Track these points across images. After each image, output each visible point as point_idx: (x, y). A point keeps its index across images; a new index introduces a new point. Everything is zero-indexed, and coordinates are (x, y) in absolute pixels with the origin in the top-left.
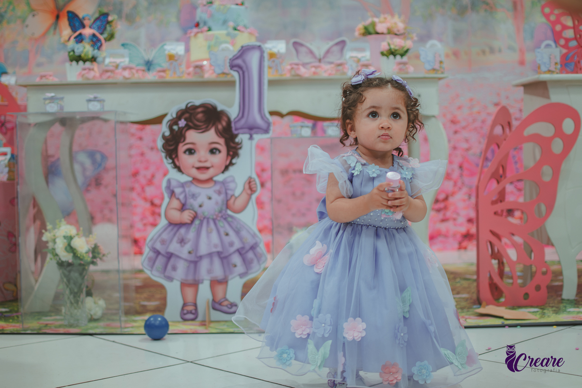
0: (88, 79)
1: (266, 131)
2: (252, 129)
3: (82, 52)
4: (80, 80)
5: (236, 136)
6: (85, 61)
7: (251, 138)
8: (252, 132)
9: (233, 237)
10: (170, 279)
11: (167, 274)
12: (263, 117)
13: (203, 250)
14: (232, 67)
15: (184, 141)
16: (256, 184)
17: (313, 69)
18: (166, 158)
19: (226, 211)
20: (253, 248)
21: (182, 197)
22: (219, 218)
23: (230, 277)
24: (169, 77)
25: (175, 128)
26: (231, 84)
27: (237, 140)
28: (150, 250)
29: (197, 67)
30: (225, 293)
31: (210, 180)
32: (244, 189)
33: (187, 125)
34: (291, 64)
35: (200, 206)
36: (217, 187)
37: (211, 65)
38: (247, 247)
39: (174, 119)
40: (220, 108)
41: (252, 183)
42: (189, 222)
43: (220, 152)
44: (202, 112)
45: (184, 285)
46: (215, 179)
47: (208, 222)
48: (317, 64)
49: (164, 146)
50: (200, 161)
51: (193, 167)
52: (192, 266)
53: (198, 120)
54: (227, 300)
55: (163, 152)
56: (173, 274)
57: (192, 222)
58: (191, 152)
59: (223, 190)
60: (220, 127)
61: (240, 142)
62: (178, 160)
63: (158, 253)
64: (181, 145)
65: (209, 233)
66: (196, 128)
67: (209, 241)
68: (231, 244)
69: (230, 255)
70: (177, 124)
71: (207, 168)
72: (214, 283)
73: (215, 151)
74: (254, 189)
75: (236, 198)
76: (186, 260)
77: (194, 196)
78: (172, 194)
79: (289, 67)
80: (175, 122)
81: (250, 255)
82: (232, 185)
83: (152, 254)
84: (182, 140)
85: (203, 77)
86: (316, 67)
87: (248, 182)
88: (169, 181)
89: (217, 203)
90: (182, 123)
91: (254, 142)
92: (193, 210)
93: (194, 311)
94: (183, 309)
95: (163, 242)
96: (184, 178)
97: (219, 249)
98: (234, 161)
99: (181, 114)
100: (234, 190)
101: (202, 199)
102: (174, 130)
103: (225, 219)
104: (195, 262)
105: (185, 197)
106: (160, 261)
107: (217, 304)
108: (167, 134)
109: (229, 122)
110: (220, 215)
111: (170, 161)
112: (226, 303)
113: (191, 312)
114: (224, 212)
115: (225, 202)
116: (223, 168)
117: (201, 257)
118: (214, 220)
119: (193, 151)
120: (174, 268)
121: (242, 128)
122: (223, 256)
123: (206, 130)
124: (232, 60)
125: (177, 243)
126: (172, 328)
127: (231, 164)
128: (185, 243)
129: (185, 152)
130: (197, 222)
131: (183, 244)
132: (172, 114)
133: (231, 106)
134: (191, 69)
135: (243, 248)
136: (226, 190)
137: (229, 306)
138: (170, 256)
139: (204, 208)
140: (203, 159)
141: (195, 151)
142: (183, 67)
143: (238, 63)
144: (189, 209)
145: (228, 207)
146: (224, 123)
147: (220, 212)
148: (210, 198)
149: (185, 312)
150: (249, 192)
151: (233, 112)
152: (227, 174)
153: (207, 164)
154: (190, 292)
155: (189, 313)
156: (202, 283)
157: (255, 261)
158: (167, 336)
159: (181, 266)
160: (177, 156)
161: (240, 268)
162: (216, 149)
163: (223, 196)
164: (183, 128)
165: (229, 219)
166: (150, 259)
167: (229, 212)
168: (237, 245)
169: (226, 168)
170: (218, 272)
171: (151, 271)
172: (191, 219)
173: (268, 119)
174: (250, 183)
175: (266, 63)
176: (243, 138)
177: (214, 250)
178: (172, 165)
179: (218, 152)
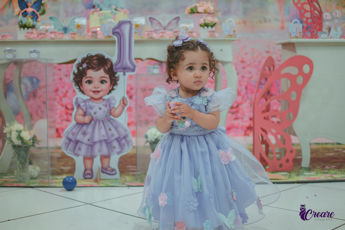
0: (30, 39)
1: (133, 70)
2: (125, 69)
3: (27, 22)
4: (26, 39)
5: (116, 73)
6: (28, 28)
7: (124, 74)
8: (125, 71)
9: (113, 131)
10: (77, 155)
11: (76, 152)
12: (131, 62)
13: (96, 138)
14: (114, 33)
15: (86, 75)
16: (127, 101)
17: (161, 34)
18: (75, 86)
19: (109, 116)
20: (125, 137)
21: (84, 108)
22: (105, 120)
23: (112, 154)
24: (77, 38)
25: (81, 68)
26: (113, 42)
27: (116, 75)
28: (66, 138)
29: (93, 32)
30: (109, 163)
31: (101, 98)
32: (120, 104)
33: (87, 67)
34: (148, 31)
35: (95, 113)
36: (105, 103)
37: (101, 31)
38: (122, 137)
39: (80, 63)
40: (107, 57)
41: (125, 100)
42: (88, 122)
43: (106, 82)
44: (96, 59)
45: (85, 158)
46: (104, 98)
47: (99, 123)
48: (163, 31)
49: (74, 79)
50: (95, 88)
51: (91, 91)
52: (90, 148)
53: (94, 64)
54: (110, 167)
55: (73, 82)
56: (79, 152)
57: (90, 122)
58: (89, 82)
59: (108, 104)
60: (106, 68)
61: (118, 77)
62: (82, 87)
63: (70, 140)
64: (84, 78)
65: (100, 129)
66: (93, 68)
67: (99, 133)
68: (113, 135)
69: (112, 141)
70: (82, 66)
71: (99, 92)
72: (103, 157)
73: (103, 81)
74: (126, 104)
75: (115, 109)
76: (86, 144)
77: (91, 108)
78: (79, 106)
79: (147, 33)
80: (80, 65)
81: (123, 141)
82: (113, 102)
83: (67, 141)
84: (85, 75)
85: (97, 38)
86: (162, 33)
87: (122, 99)
88: (77, 99)
89: (104, 112)
90: (85, 65)
91: (126, 77)
92: (91, 115)
93: (91, 174)
94: (84, 172)
95: (73, 134)
96: (85, 97)
97: (106, 138)
98: (114, 87)
99: (84, 61)
100: (114, 104)
101: (96, 109)
102: (80, 69)
103: (109, 121)
104: (91, 146)
105: (86, 108)
106: (72, 145)
107: (104, 170)
108: (76, 72)
109: (112, 65)
110: (106, 118)
111: (78, 87)
112: (109, 169)
113: (89, 174)
114: (108, 117)
115: (109, 111)
116: (108, 91)
117: (95, 143)
118: (103, 122)
119: (91, 82)
120: (80, 149)
121: (119, 69)
122: (107, 142)
123: (99, 69)
124: (114, 29)
125: (82, 134)
126: (78, 184)
127: (113, 89)
128: (86, 135)
129: (86, 82)
130: (93, 123)
131: (85, 135)
132: (79, 60)
133: (113, 55)
134: (90, 34)
135: (119, 137)
136: (110, 104)
137: (111, 171)
138: (77, 142)
139: (97, 115)
140: (97, 86)
141: (92, 82)
142: (86, 31)
143: (117, 31)
144: (88, 115)
145: (111, 114)
146: (109, 66)
147: (106, 117)
148: (100, 109)
149: (86, 174)
150: (123, 105)
151: (114, 59)
152: (110, 95)
153: (99, 89)
154: (88, 162)
155: (88, 174)
156: (96, 157)
157: (126, 145)
158: (75, 189)
159: (84, 148)
160: (82, 85)
161: (118, 149)
162: (104, 81)
163: (108, 108)
164: (85, 68)
165: (112, 121)
166: (66, 144)
167: (111, 117)
168: (116, 136)
169: (110, 92)
170: (105, 151)
171: (66, 150)
172: (89, 121)
173: (134, 63)
174: (123, 100)
175: (133, 31)
176: (120, 74)
177: (103, 138)
178: (79, 90)
179: (105, 82)
